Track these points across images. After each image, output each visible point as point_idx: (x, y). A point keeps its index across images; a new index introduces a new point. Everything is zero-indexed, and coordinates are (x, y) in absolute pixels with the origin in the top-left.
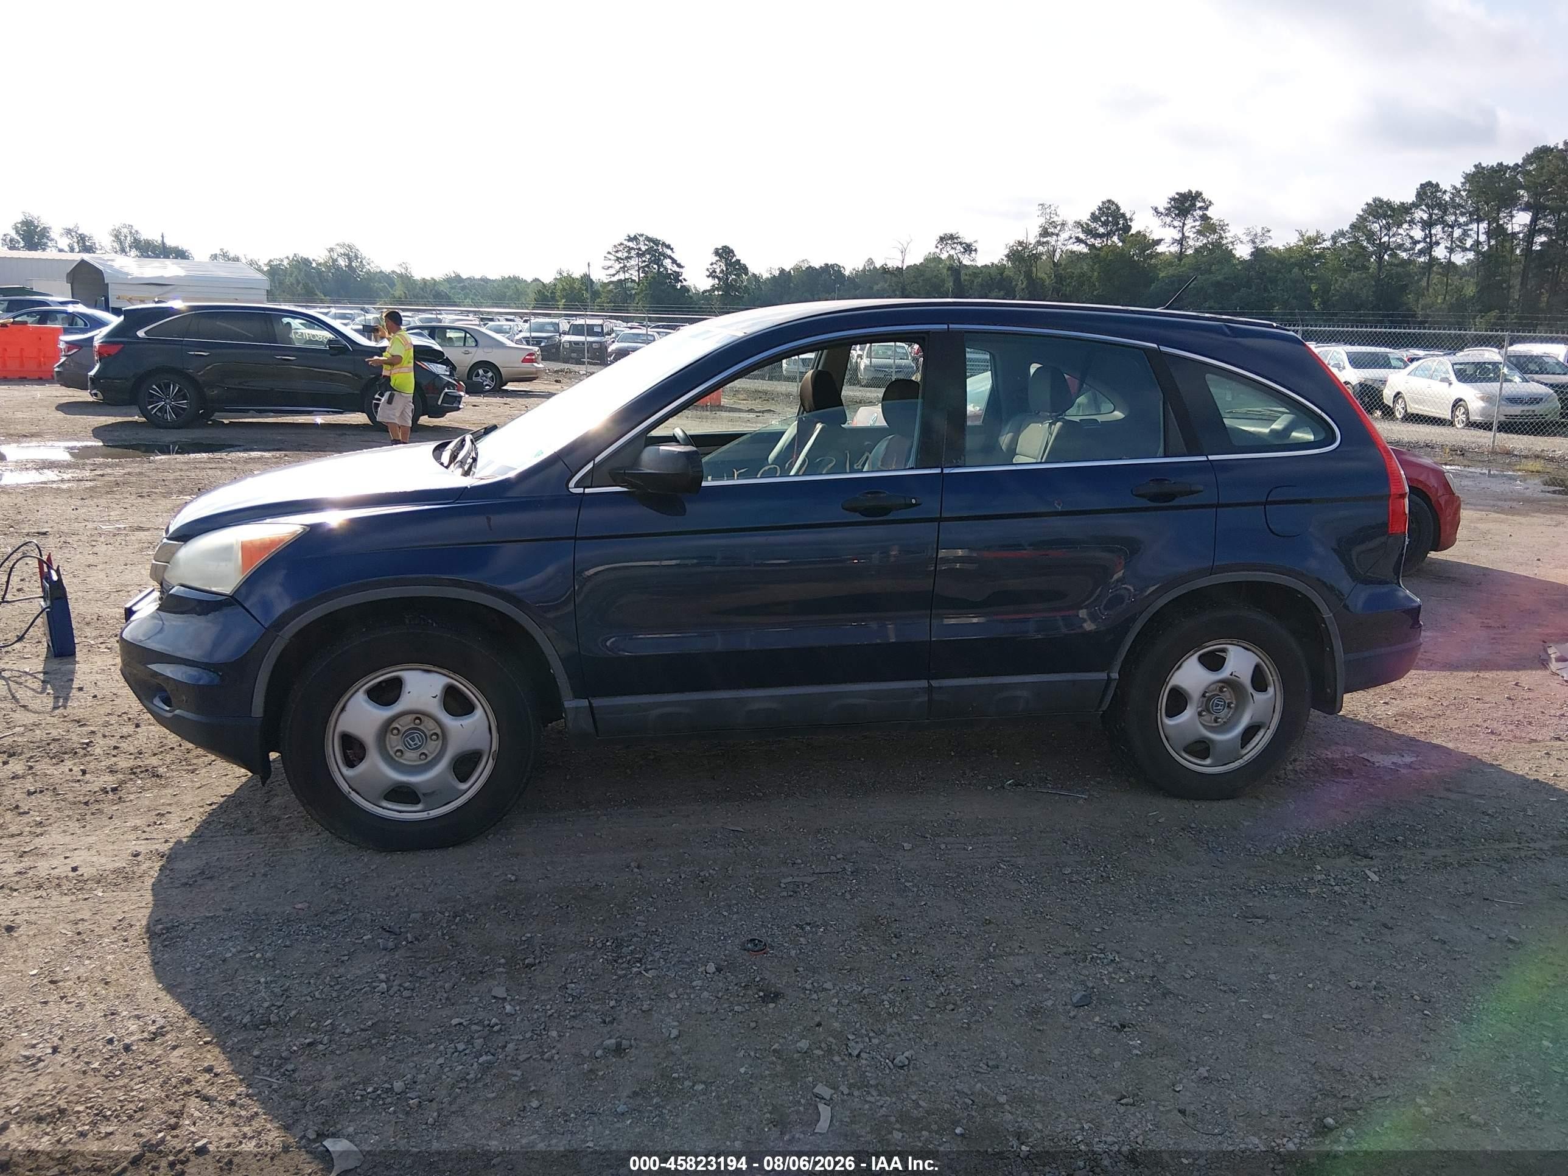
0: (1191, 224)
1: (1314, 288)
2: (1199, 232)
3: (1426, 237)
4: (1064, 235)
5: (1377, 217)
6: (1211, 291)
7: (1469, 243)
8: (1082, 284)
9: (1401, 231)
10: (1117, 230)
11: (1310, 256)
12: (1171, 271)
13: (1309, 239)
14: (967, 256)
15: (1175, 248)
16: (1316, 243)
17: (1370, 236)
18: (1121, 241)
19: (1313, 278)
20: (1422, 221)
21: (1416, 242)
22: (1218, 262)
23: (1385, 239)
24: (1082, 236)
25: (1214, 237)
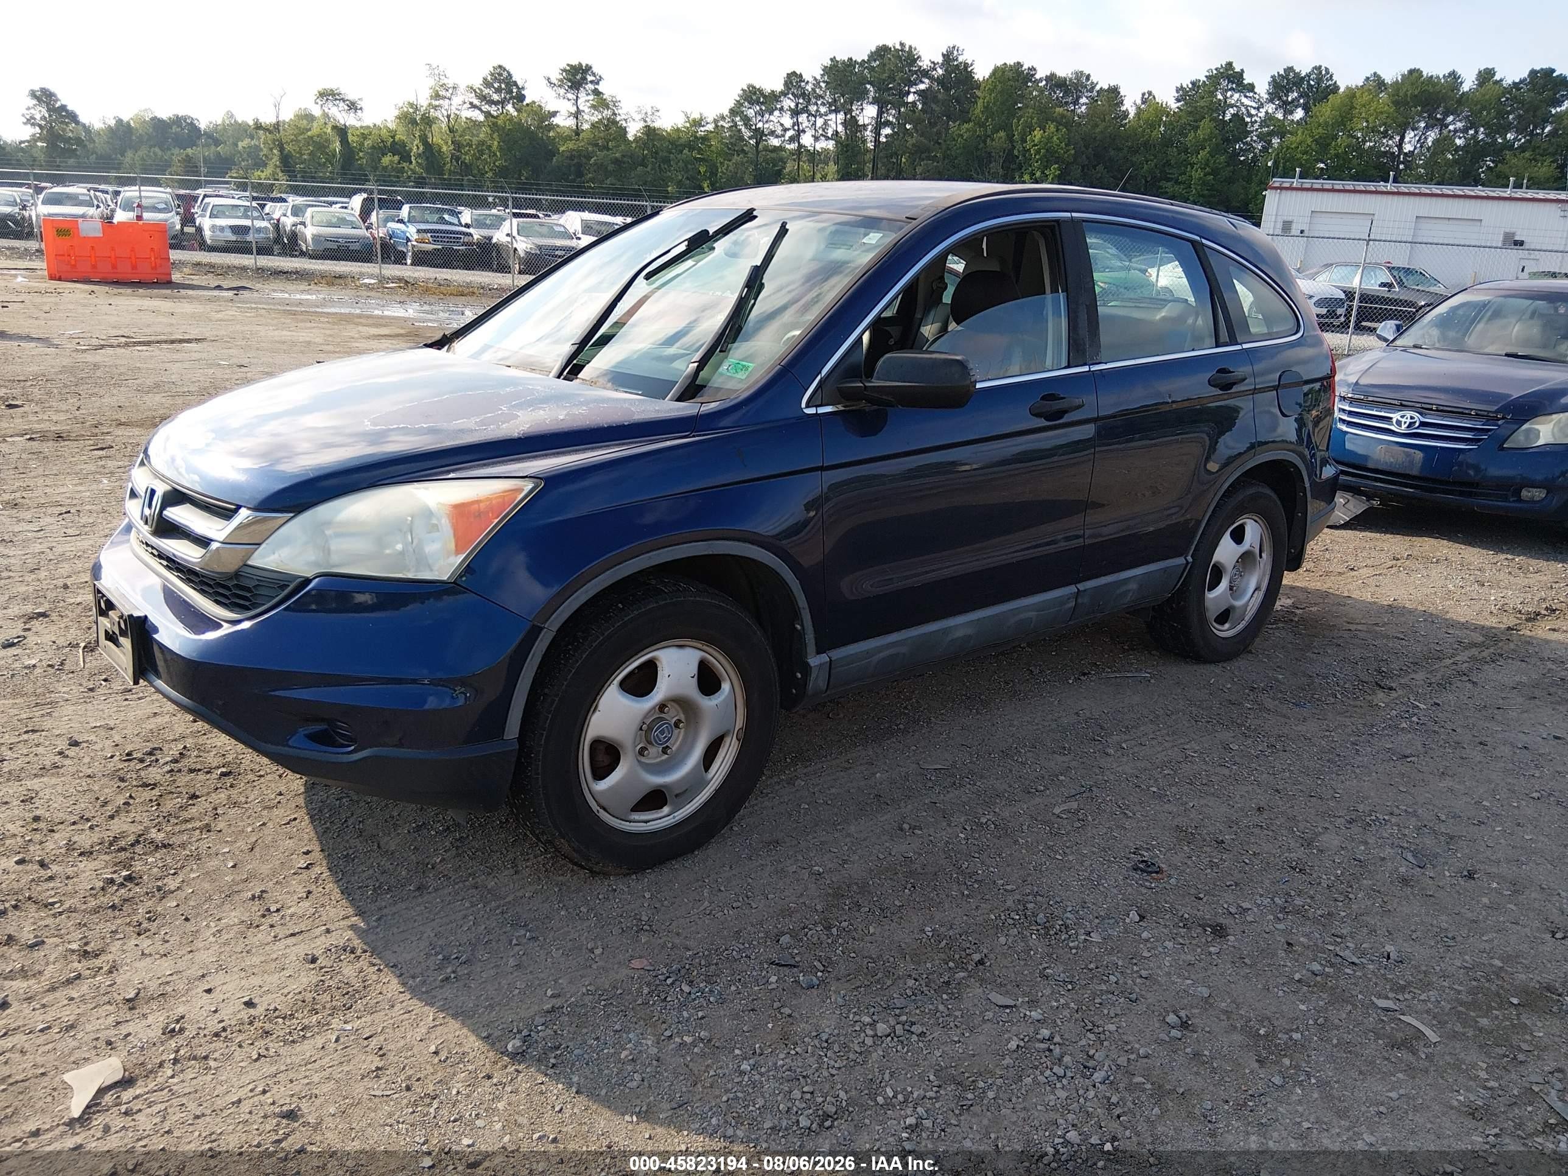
0: (585, 100)
1: (702, 170)
2: (593, 107)
3: (794, 125)
4: (457, 100)
5: (752, 103)
6: (611, 167)
7: (830, 133)
8: (482, 153)
9: (772, 118)
10: (510, 98)
11: (696, 137)
12: (571, 145)
13: (694, 121)
14: (352, 115)
15: (571, 123)
16: (700, 125)
17: (747, 120)
18: (517, 110)
19: (701, 160)
20: (790, 109)
21: (785, 130)
22: (614, 138)
23: (760, 125)
24: (476, 102)
25: (607, 113)
